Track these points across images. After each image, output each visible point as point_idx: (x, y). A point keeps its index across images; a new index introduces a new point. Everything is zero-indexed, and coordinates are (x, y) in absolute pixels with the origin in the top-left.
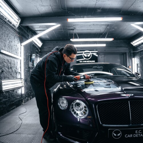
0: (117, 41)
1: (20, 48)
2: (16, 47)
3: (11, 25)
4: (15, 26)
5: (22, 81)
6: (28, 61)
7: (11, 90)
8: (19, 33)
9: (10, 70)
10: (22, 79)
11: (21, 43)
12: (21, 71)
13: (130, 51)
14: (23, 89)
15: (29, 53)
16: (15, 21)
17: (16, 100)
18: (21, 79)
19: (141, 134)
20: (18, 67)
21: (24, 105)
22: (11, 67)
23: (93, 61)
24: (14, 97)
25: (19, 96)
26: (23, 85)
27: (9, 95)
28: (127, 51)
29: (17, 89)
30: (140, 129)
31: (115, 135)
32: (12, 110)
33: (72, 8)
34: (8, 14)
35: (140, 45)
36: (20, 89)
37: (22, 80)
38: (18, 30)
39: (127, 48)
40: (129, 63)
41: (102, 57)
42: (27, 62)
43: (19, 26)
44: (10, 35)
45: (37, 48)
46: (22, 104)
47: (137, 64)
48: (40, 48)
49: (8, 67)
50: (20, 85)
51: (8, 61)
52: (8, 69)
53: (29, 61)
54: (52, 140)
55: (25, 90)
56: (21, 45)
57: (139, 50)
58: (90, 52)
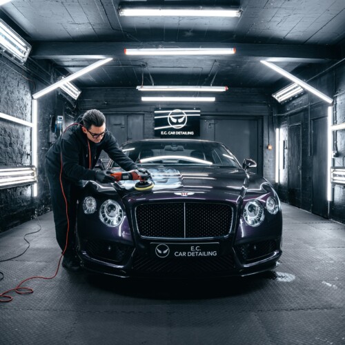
0: (244, 91)
1: (30, 104)
2: (21, 102)
3: (12, 59)
4: (19, 61)
5: (32, 171)
6: (47, 130)
7: (10, 189)
8: (28, 74)
9: (9, 149)
10: (34, 167)
11: (32, 93)
12: (31, 150)
13: (272, 113)
14: (35, 186)
15: (50, 114)
16: (19, 50)
17: (20, 210)
18: (31, 166)
19: (199, 251)
20: (25, 143)
21: (37, 220)
22: (11, 144)
23: (189, 133)
24: (17, 203)
25: (27, 201)
26: (36, 179)
27: (7, 197)
28: (265, 113)
29: (23, 187)
30: (198, 245)
31: (160, 252)
32: (12, 227)
33: (134, 29)
34: (6, 38)
35: (289, 101)
36: (29, 187)
37: (34, 169)
38: (25, 68)
39: (266, 107)
40: (267, 139)
41: (210, 124)
42: (45, 132)
43: (28, 59)
44: (9, 79)
45: (68, 102)
46: (33, 218)
47: (284, 142)
48: (76, 102)
49: (5, 142)
50: (29, 179)
51: (5, 131)
52: (6, 146)
53: (49, 131)
54: (75, 268)
55: (40, 190)
56: (32, 98)
57: (288, 111)
58: (183, 111)
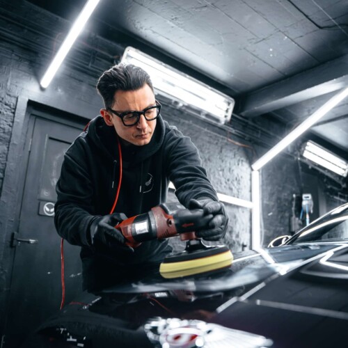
1: (247, 177)
2: (227, 174)
6: (287, 215)
11: (252, 163)
20: (237, 230)
38: (231, 130)
42: (282, 217)
53: (291, 216)
56: (252, 170)
